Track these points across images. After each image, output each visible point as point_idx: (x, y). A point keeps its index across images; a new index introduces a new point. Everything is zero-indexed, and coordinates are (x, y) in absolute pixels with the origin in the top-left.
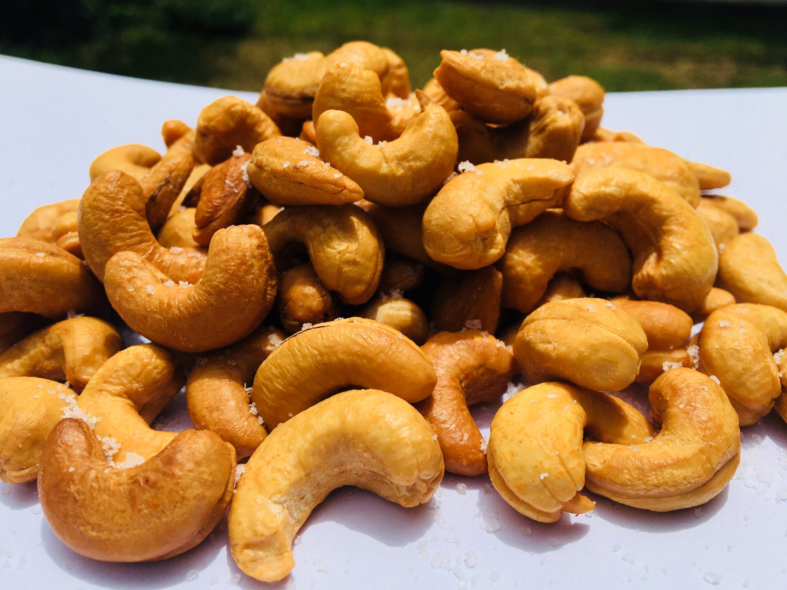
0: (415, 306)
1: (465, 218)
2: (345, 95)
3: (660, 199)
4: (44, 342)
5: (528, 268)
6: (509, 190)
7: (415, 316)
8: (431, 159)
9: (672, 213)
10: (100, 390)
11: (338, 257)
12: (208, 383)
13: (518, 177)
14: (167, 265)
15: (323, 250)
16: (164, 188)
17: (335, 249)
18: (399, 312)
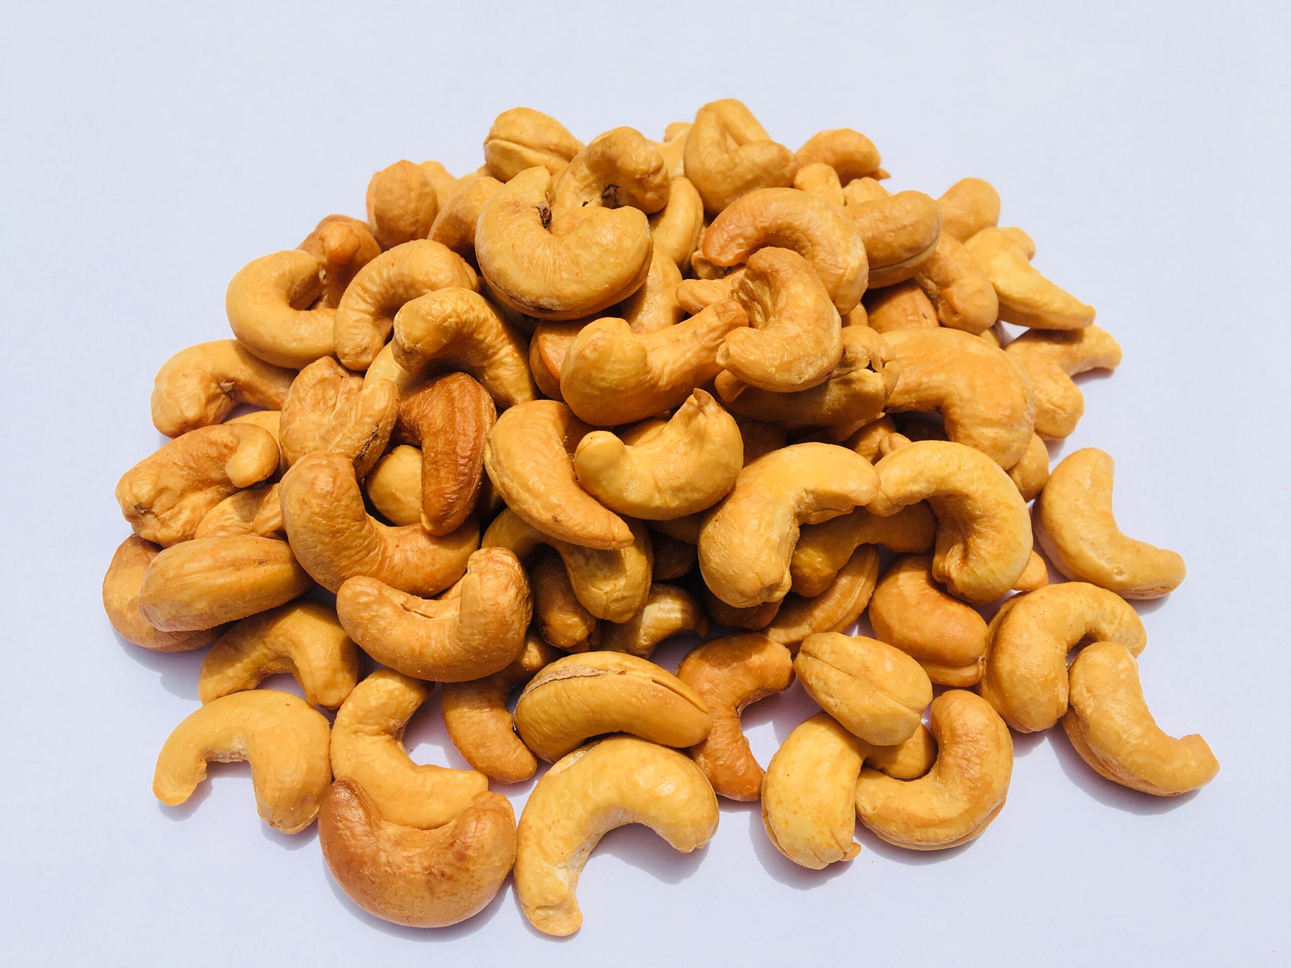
0: (686, 604)
1: (750, 575)
2: (604, 384)
3: (976, 495)
4: (264, 643)
5: (816, 570)
6: (799, 502)
7: (687, 616)
8: (711, 491)
9: (986, 513)
10: (356, 732)
11: (605, 597)
12: (467, 714)
13: (811, 487)
14: (400, 569)
15: (587, 589)
16: (371, 445)
17: (602, 590)
18: (668, 615)
